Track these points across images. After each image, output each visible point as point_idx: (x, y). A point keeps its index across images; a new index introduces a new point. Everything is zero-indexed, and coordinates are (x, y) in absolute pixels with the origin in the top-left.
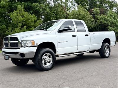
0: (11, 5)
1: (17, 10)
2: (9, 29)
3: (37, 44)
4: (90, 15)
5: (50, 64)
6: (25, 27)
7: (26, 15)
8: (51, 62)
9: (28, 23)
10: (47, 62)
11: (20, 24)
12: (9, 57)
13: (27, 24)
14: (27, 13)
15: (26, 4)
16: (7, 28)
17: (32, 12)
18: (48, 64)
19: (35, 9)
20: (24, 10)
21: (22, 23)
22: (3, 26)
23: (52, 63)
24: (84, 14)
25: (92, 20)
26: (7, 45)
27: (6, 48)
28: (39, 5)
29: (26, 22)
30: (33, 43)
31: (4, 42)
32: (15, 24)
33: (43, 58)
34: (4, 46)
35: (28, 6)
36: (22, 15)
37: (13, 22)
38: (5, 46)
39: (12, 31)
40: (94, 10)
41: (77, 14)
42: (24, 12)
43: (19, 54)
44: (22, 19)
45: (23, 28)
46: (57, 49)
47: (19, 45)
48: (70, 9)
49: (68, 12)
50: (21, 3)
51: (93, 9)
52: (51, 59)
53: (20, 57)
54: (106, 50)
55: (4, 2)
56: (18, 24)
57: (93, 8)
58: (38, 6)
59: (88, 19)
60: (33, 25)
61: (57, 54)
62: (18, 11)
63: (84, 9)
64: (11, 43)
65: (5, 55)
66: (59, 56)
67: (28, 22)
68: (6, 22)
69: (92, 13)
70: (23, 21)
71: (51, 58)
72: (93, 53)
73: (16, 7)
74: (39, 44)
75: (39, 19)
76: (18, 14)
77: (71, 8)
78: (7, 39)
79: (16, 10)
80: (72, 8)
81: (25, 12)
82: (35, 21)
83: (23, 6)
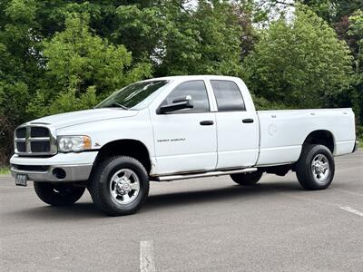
0: (44, 11)
1: (64, 30)
2: (39, 96)
3: (97, 145)
4: (336, 40)
5: (133, 198)
6: (92, 88)
7: (95, 48)
8: (136, 193)
9: (104, 76)
10: (124, 193)
11: (75, 80)
12: (28, 179)
13: (101, 79)
14: (98, 39)
15: (98, 9)
16: (32, 92)
17: (116, 35)
18: (127, 200)
19: (126, 26)
20: (90, 31)
21: (80, 76)
22: (17, 84)
23: (139, 197)
24: (313, 34)
25: (346, 57)
26: (22, 147)
27: (20, 156)
28: (138, 12)
29: (95, 72)
30: (87, 142)
31: (16, 139)
32: (58, 78)
33: (114, 183)
34: (16, 151)
35: (103, 14)
36: (83, 47)
37: (53, 73)
38: (19, 150)
39: (46, 103)
40: (354, 21)
41: (288, 38)
42: (89, 38)
43: (52, 169)
44: (82, 60)
45: (84, 92)
46: (152, 159)
47: (53, 147)
48: (264, 15)
49: (257, 27)
50: (79, 3)
51: (350, 18)
52: (136, 185)
53: (54, 179)
54: (317, 165)
55: (22, 5)
56: (67, 78)
57: (351, 11)
58: (135, 14)
59: (330, 56)
60: (118, 81)
61: (154, 172)
62: (68, 33)
63: (316, 17)
64: (32, 143)
65: (18, 174)
66: (161, 178)
67: (101, 72)
68: (28, 71)
69: (349, 33)
70: (85, 69)
71: (136, 183)
72: (284, 175)
73: (64, 19)
74: (102, 144)
75: (139, 61)
76: (70, 46)
77: (268, 11)
78: (22, 132)
79: (62, 29)
80: (273, 12)
81: (93, 36)
82: (126, 69)
83: (86, 15)
